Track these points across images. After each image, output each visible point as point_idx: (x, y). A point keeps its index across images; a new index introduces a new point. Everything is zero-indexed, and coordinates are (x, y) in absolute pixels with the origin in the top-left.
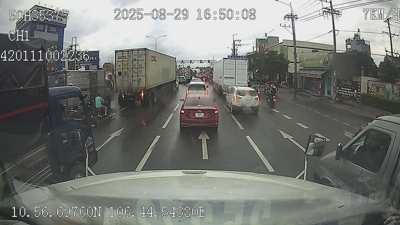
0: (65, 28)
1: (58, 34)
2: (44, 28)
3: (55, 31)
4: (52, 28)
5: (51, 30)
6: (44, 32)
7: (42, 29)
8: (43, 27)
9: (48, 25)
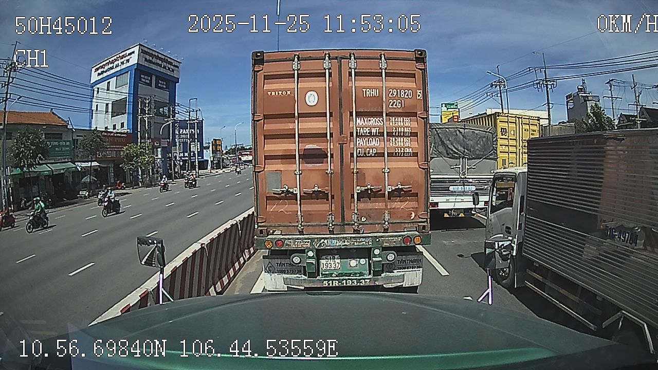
0: (177, 84)
1: (168, 93)
2: (151, 81)
3: (164, 86)
4: (160, 82)
5: (160, 85)
6: (151, 86)
7: (148, 82)
8: (149, 79)
9: (156, 76)
